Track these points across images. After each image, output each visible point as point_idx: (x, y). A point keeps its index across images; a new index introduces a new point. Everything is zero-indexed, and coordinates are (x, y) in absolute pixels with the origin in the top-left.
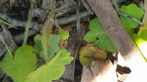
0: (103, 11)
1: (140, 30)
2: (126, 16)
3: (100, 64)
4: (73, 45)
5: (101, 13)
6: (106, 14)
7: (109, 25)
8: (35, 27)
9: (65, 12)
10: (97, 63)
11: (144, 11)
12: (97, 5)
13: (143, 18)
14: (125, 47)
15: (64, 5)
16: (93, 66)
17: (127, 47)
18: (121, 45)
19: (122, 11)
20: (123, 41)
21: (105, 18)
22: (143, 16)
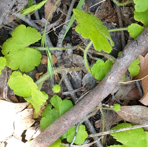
0: (80, 113)
1: (66, 145)
2: (76, 131)
3: (30, 116)
4: (44, 88)
5: (78, 111)
6: (78, 115)
7: (69, 119)
8: (57, 53)
9: (73, 76)
10: (31, 113)
11: (82, 145)
12: (84, 106)
13: (76, 145)
14: (51, 135)
15: (79, 75)
16: (28, 111)
17: (51, 138)
18: (53, 133)
19: (80, 126)
20: (56, 133)
21: (75, 114)
22: (77, 145)
